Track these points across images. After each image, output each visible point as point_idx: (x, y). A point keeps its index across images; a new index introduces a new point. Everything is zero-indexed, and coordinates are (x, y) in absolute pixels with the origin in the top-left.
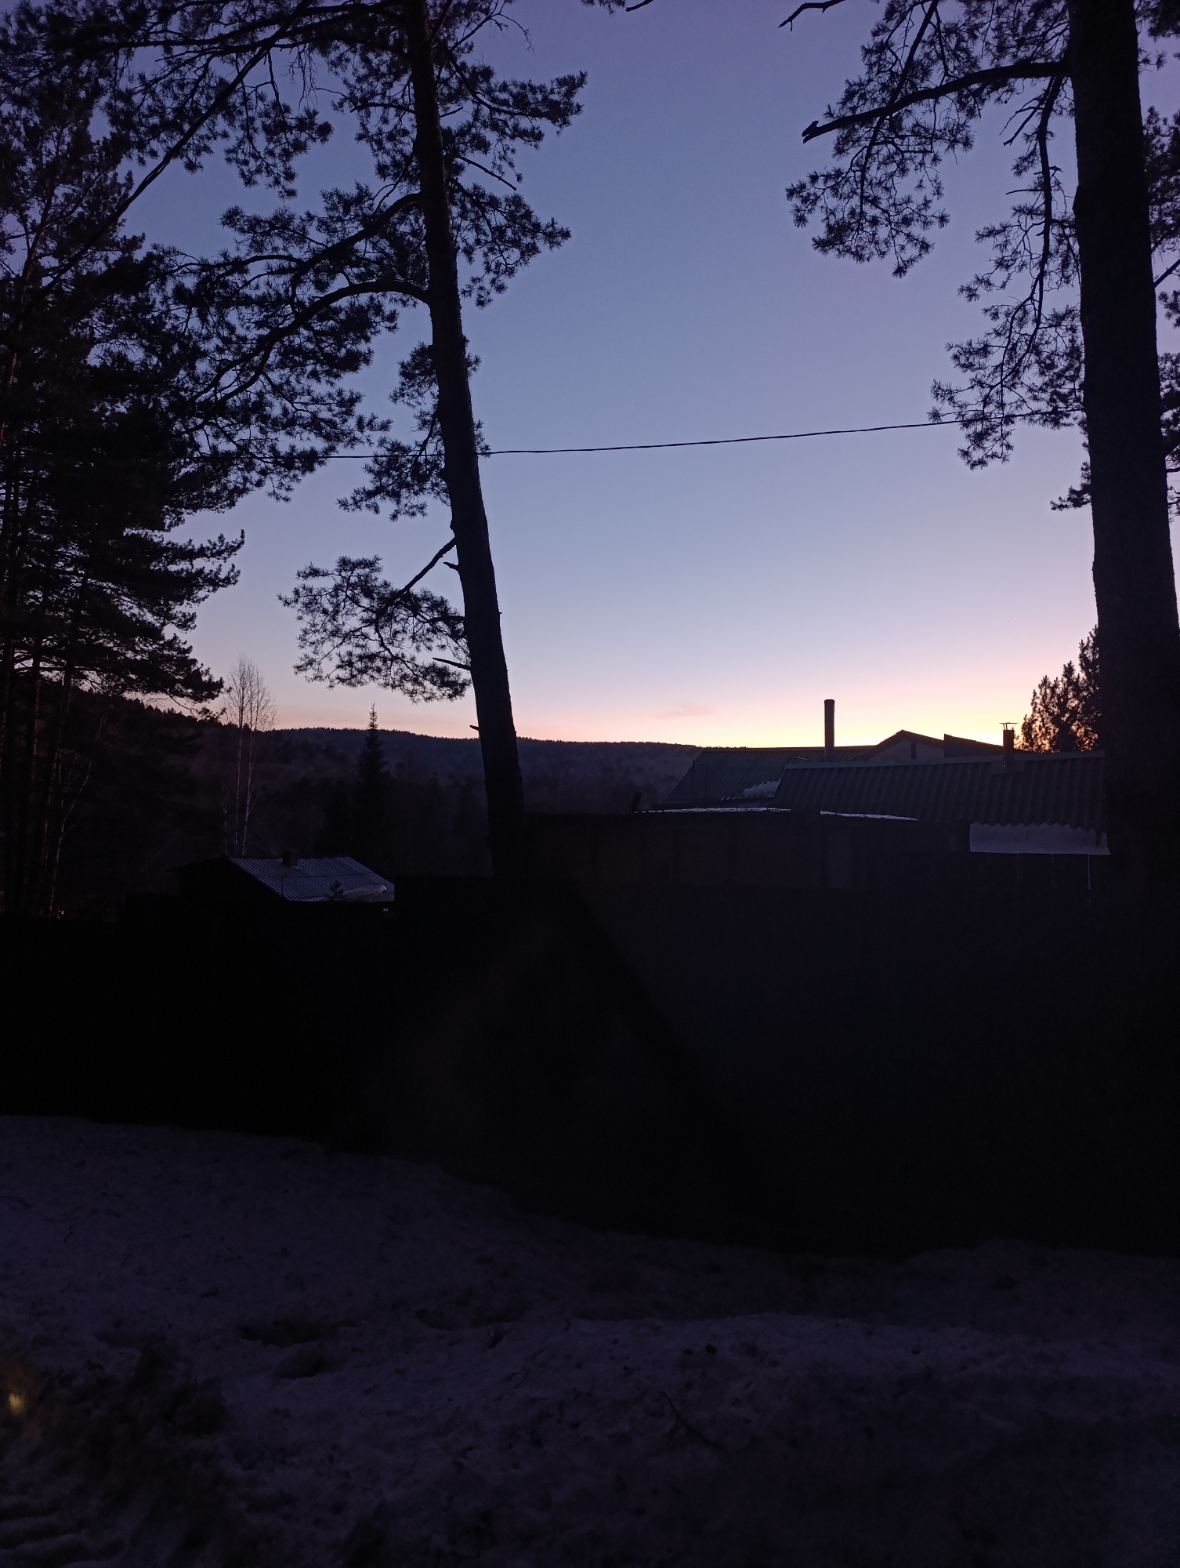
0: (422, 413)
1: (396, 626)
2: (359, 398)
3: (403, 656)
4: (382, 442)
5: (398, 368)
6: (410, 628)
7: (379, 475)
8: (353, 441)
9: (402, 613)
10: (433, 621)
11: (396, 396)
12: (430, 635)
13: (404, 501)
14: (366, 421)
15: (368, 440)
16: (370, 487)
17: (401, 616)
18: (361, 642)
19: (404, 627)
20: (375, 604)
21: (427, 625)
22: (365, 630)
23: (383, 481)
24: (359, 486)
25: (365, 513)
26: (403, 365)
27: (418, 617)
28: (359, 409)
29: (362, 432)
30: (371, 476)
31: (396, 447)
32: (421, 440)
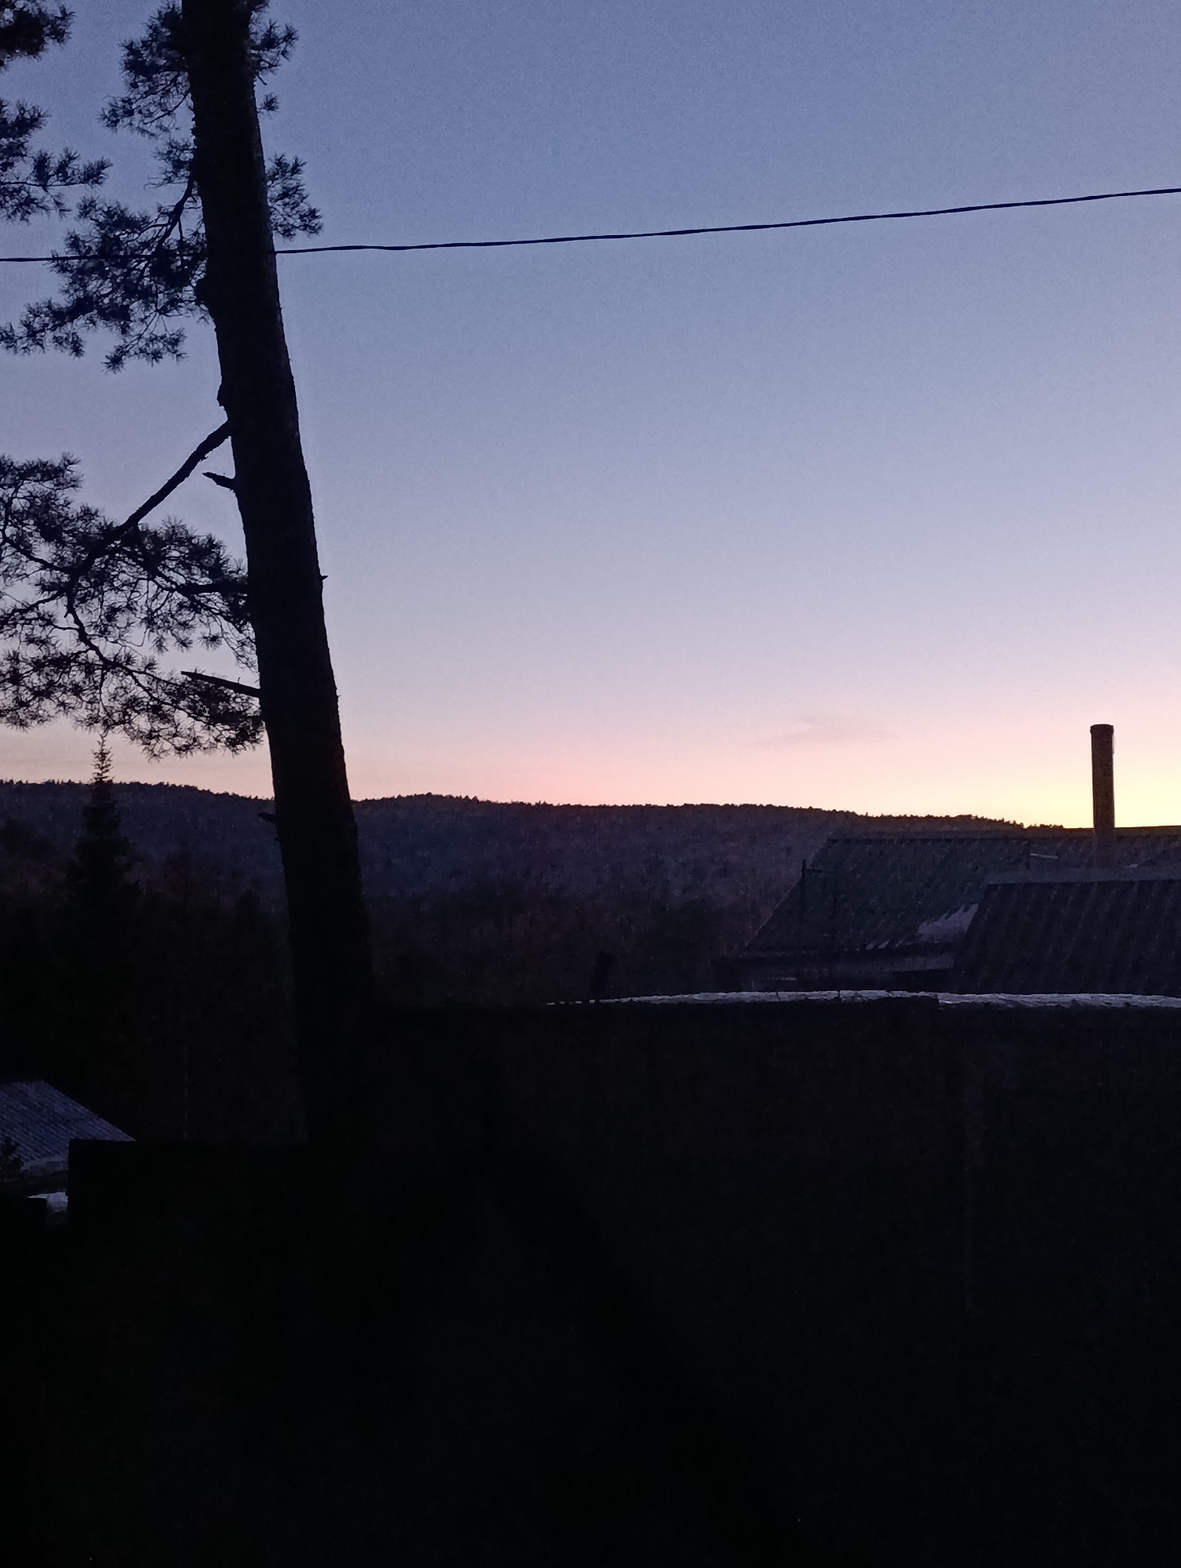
0: (173, 146)
1: (112, 598)
2: (37, 120)
3: (129, 659)
4: (87, 209)
5: (122, 54)
6: (142, 602)
7: (80, 277)
8: (27, 205)
9: (126, 571)
10: (189, 589)
11: (115, 115)
12: (186, 616)
13: (136, 328)
14: (54, 163)
15: (58, 203)
16: (63, 301)
17: (123, 576)
18: (38, 632)
19: (129, 599)
20: (67, 553)
21: (178, 596)
22: (45, 608)
23: (89, 288)
24: (37, 299)
25: (51, 357)
26: (130, 48)
27: (158, 579)
28: (36, 142)
29: (45, 187)
30: (64, 280)
31: (118, 220)
32: (170, 203)
